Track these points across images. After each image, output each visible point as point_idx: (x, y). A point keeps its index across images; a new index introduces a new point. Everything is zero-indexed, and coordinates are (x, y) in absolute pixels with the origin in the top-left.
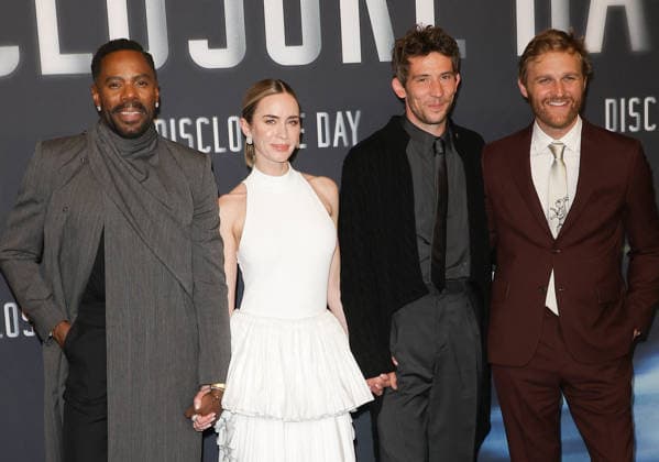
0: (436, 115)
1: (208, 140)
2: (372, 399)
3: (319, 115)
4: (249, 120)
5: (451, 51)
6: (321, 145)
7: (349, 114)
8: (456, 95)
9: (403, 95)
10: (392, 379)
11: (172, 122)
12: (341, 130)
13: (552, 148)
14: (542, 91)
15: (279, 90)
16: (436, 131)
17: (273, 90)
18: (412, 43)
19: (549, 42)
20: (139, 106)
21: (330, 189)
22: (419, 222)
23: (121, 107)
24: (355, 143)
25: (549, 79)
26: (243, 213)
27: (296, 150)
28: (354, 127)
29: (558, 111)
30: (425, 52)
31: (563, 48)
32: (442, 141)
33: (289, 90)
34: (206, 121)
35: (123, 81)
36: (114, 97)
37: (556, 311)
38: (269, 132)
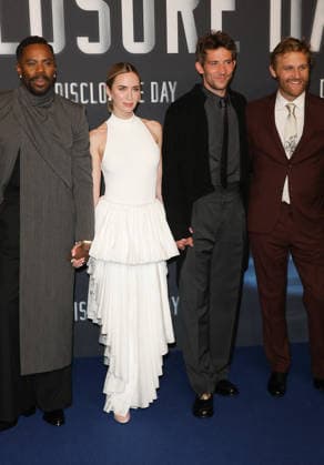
1: (87, 96)
2: (178, 254)
3: (153, 83)
4: (110, 87)
6: (153, 101)
7: (170, 83)
9: (202, 72)
10: (190, 241)
11: (66, 85)
12: (165, 93)
13: (288, 107)
14: (286, 75)
15: (128, 71)
16: (221, 94)
17: (124, 70)
19: (291, 45)
20: (45, 78)
21: (157, 128)
22: (211, 148)
23: (36, 77)
24: (173, 100)
25: (291, 68)
26: (105, 141)
27: (138, 104)
28: (173, 92)
29: (295, 86)
31: (300, 50)
33: (134, 70)
34: (86, 85)
35: (36, 61)
36: (31, 71)
37: (288, 202)
38: (121, 95)
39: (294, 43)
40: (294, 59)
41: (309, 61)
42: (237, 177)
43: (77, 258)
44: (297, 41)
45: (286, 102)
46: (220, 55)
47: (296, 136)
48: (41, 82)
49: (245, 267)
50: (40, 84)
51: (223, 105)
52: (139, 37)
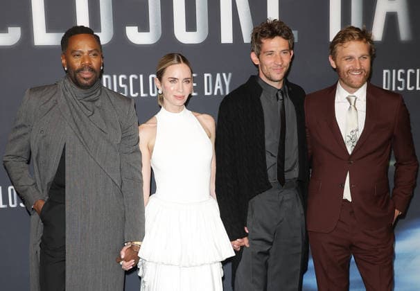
0: (278, 76)
1: (137, 89)
2: (234, 254)
3: (206, 75)
4: (160, 80)
5: (288, 36)
6: (206, 93)
7: (224, 75)
8: (291, 63)
9: (257, 63)
10: (245, 241)
11: (115, 77)
12: (219, 85)
13: (348, 99)
14: (346, 66)
15: (179, 61)
16: (278, 86)
17: (175, 61)
18: (265, 30)
19: (351, 34)
20: (92, 70)
21: (210, 122)
22: (268, 143)
23: (82, 69)
25: (351, 58)
26: (154, 135)
28: (227, 83)
29: (356, 78)
30: (272, 36)
31: (360, 39)
32: (282, 93)
33: (185, 61)
34: (136, 77)
35: (83, 53)
36: (77, 63)
37: (350, 199)
38: (172, 87)
39: (354, 32)
40: (355, 48)
41: (370, 51)
42: (295, 174)
43: (126, 260)
44: (357, 29)
45: (347, 94)
46: (276, 45)
47: (357, 130)
48: (86, 74)
49: (304, 269)
50: (86, 76)
51: (280, 97)
52: (191, 26)
